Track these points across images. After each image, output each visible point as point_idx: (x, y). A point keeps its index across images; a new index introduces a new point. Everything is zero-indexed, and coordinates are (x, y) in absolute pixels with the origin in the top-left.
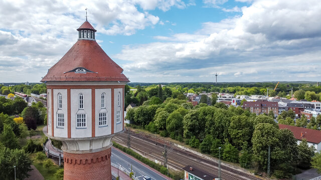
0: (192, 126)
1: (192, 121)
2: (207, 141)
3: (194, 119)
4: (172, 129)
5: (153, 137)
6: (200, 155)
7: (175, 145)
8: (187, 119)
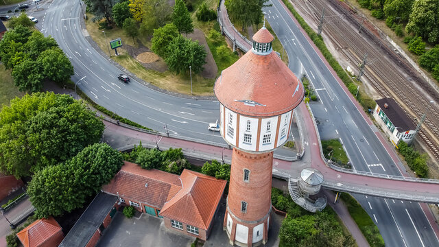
0: (423, 19)
1: (426, 11)
2: (435, 54)
3: (431, 9)
4: (391, 12)
5: (360, 13)
6: (417, 68)
7: (388, 38)
8: (420, 6)
